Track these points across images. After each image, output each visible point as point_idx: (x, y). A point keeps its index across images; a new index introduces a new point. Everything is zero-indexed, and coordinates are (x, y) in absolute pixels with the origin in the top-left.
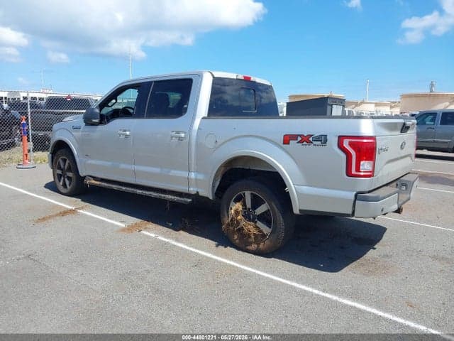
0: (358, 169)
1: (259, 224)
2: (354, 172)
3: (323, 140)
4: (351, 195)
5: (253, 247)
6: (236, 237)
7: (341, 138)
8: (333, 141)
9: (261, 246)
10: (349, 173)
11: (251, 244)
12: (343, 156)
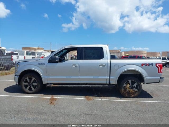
0: (161, 71)
1: (134, 89)
2: (160, 72)
3: (152, 64)
4: (159, 77)
5: (133, 96)
6: (126, 94)
7: (156, 64)
8: (154, 65)
9: (135, 95)
10: (159, 72)
11: (131, 95)
12: (157, 68)
